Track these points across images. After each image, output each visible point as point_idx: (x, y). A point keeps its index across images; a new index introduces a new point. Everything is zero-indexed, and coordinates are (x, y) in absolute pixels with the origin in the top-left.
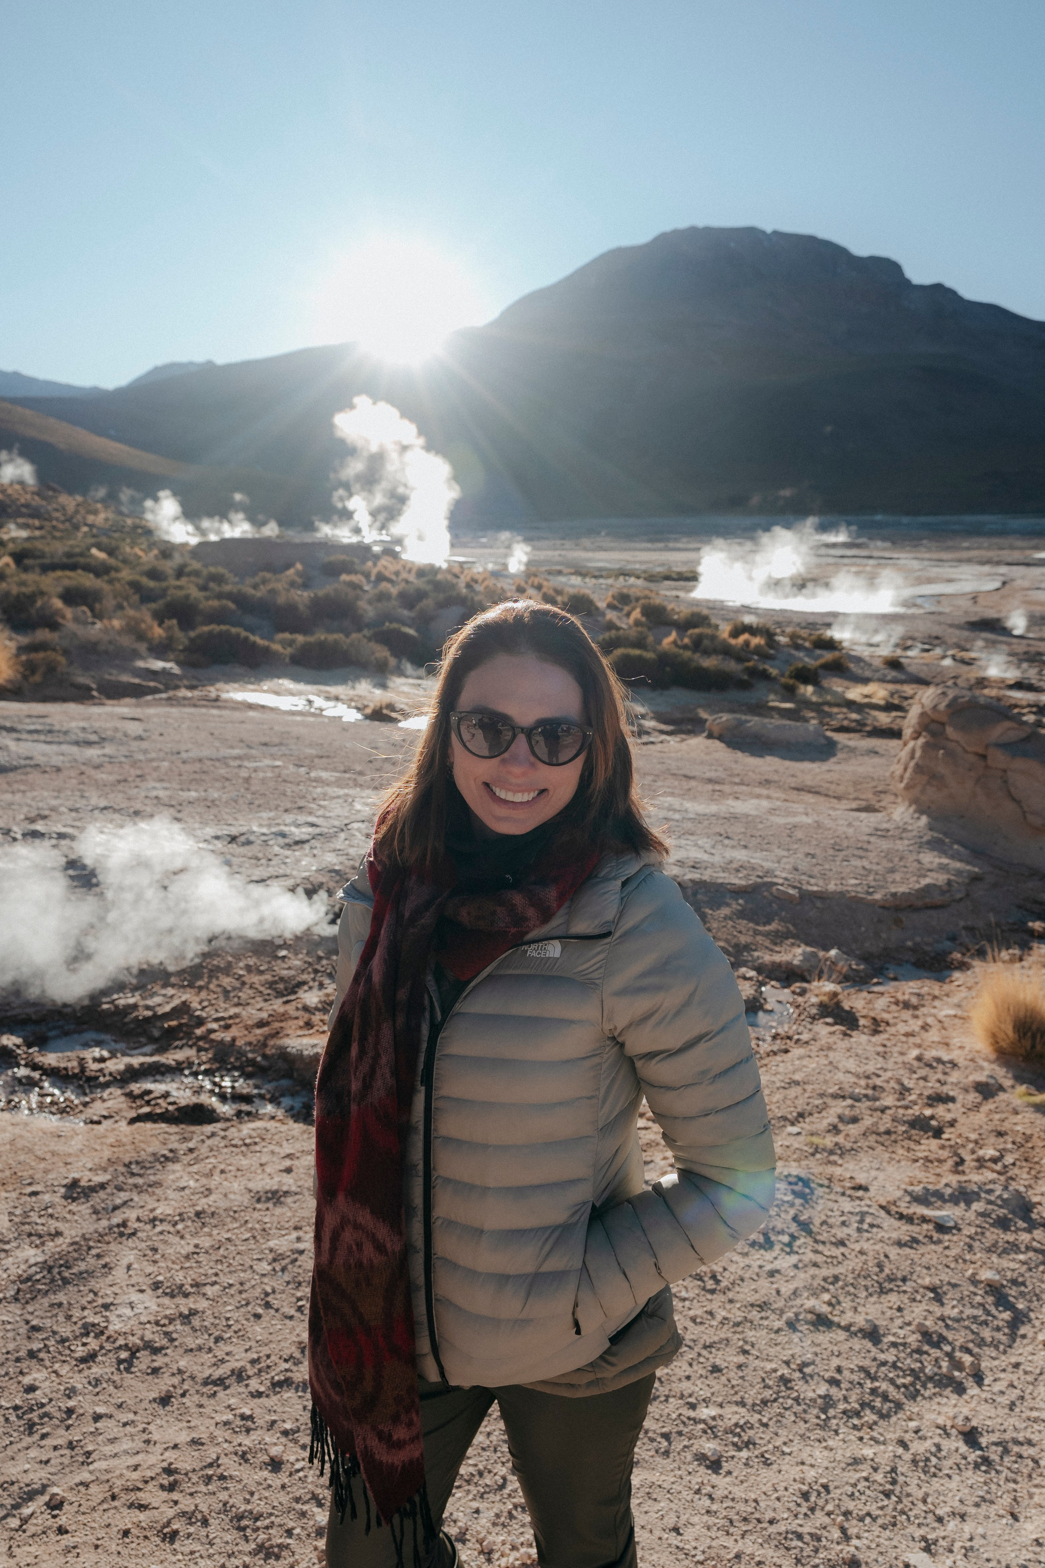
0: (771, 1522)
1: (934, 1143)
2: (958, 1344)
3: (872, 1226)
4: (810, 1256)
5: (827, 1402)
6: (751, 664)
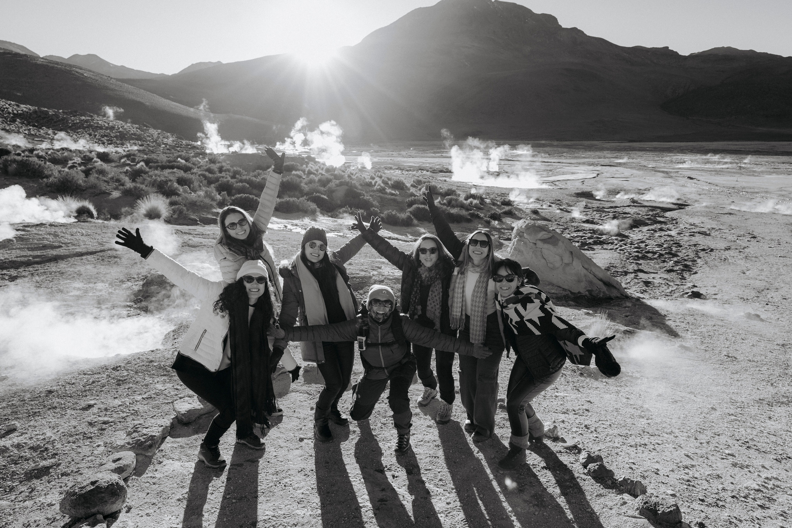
6: (472, 212)
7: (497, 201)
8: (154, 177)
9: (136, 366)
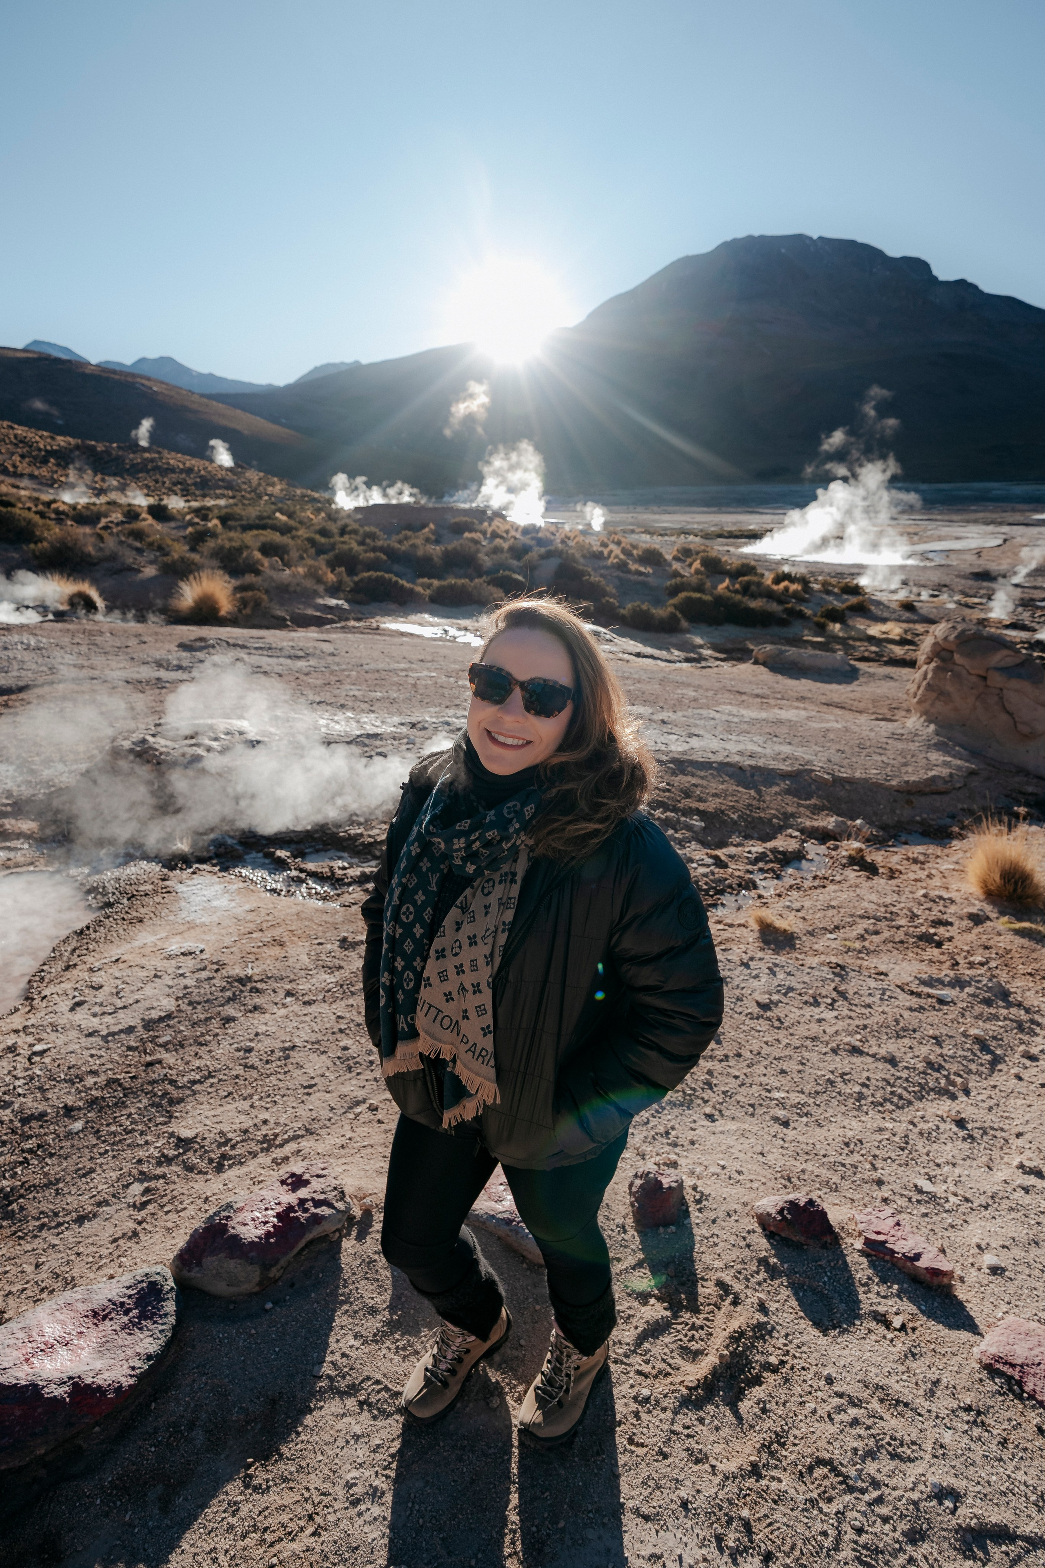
0: (824, 1156)
1: (936, 951)
2: (952, 1071)
3: (891, 997)
4: (846, 1012)
5: (860, 1097)
6: (790, 606)
7: (835, 586)
8: (225, 541)
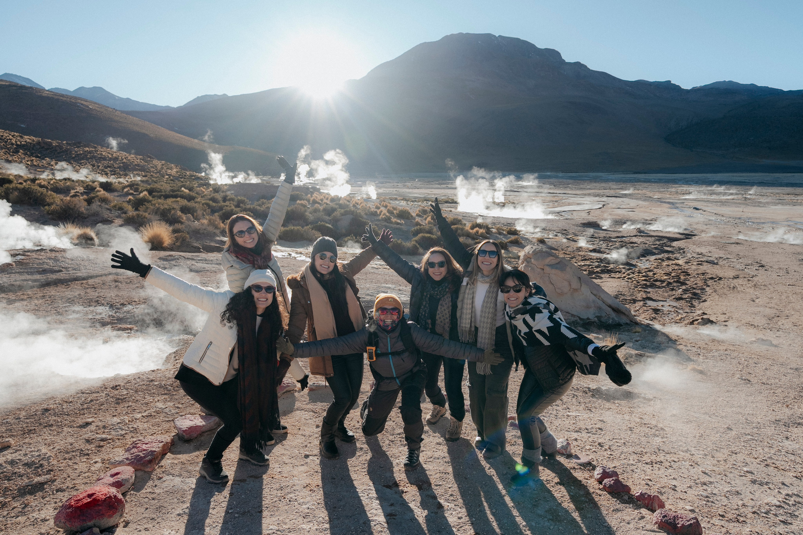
7: (503, 230)
8: (157, 205)
9: (136, 385)
